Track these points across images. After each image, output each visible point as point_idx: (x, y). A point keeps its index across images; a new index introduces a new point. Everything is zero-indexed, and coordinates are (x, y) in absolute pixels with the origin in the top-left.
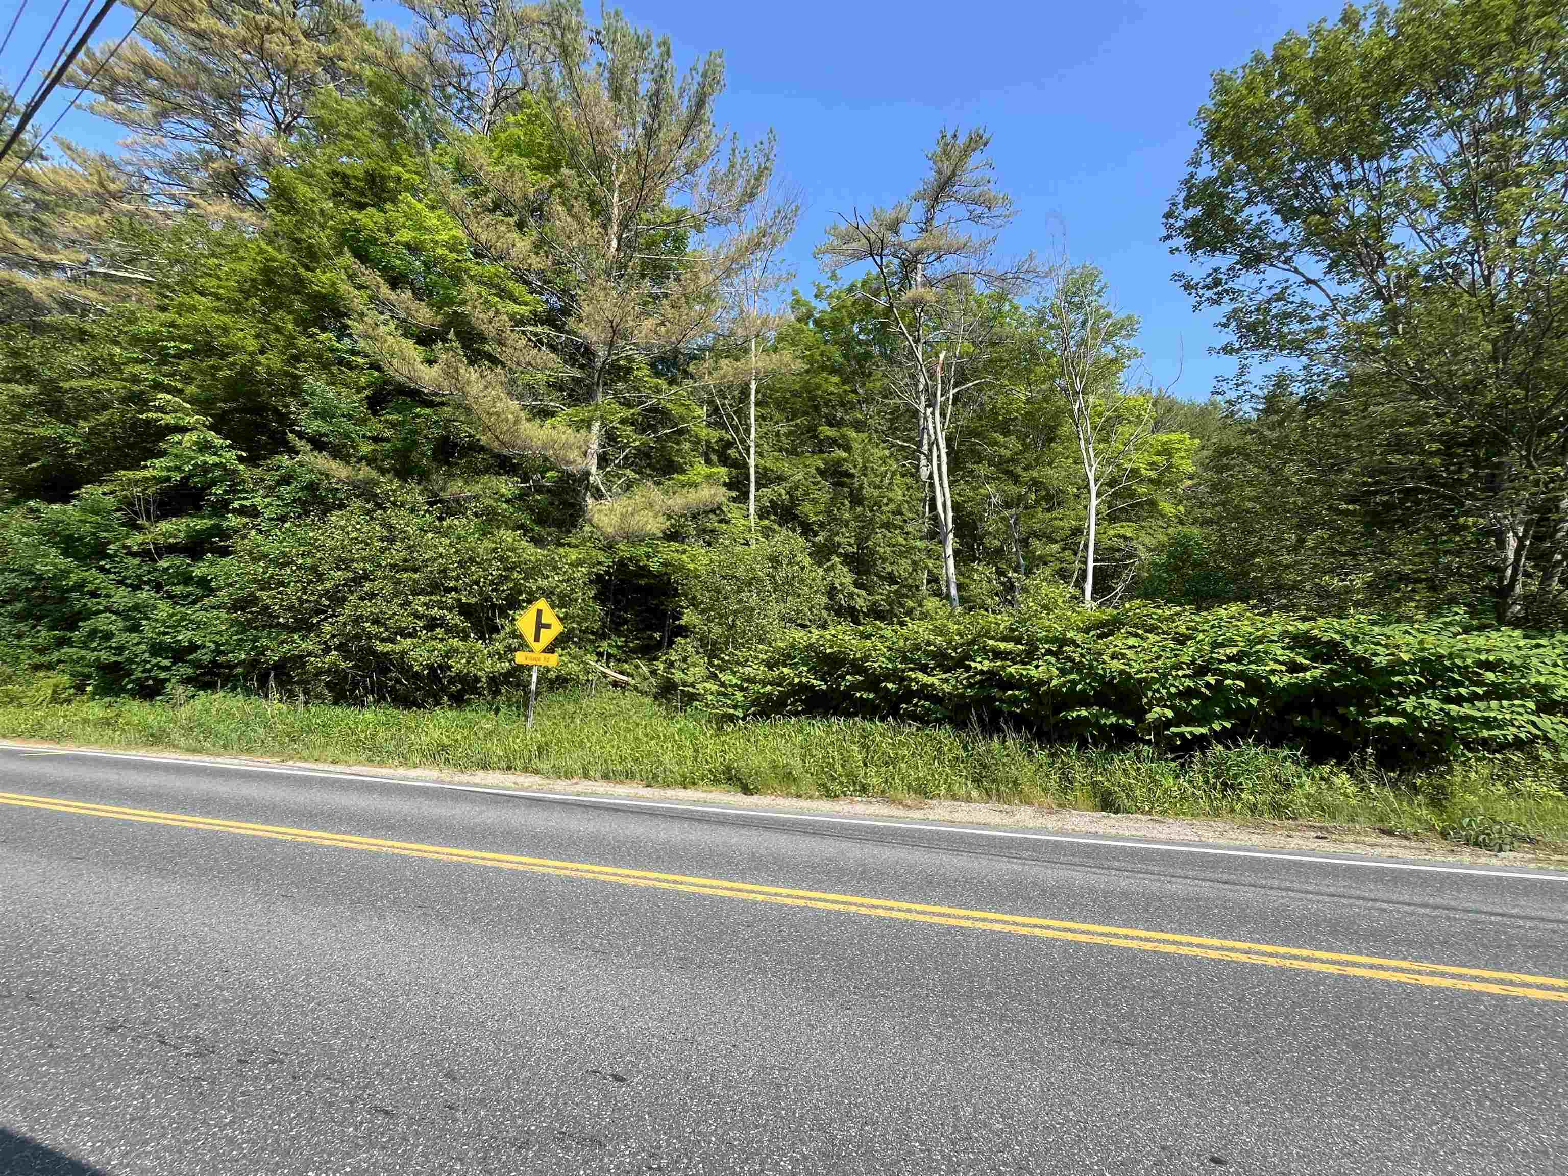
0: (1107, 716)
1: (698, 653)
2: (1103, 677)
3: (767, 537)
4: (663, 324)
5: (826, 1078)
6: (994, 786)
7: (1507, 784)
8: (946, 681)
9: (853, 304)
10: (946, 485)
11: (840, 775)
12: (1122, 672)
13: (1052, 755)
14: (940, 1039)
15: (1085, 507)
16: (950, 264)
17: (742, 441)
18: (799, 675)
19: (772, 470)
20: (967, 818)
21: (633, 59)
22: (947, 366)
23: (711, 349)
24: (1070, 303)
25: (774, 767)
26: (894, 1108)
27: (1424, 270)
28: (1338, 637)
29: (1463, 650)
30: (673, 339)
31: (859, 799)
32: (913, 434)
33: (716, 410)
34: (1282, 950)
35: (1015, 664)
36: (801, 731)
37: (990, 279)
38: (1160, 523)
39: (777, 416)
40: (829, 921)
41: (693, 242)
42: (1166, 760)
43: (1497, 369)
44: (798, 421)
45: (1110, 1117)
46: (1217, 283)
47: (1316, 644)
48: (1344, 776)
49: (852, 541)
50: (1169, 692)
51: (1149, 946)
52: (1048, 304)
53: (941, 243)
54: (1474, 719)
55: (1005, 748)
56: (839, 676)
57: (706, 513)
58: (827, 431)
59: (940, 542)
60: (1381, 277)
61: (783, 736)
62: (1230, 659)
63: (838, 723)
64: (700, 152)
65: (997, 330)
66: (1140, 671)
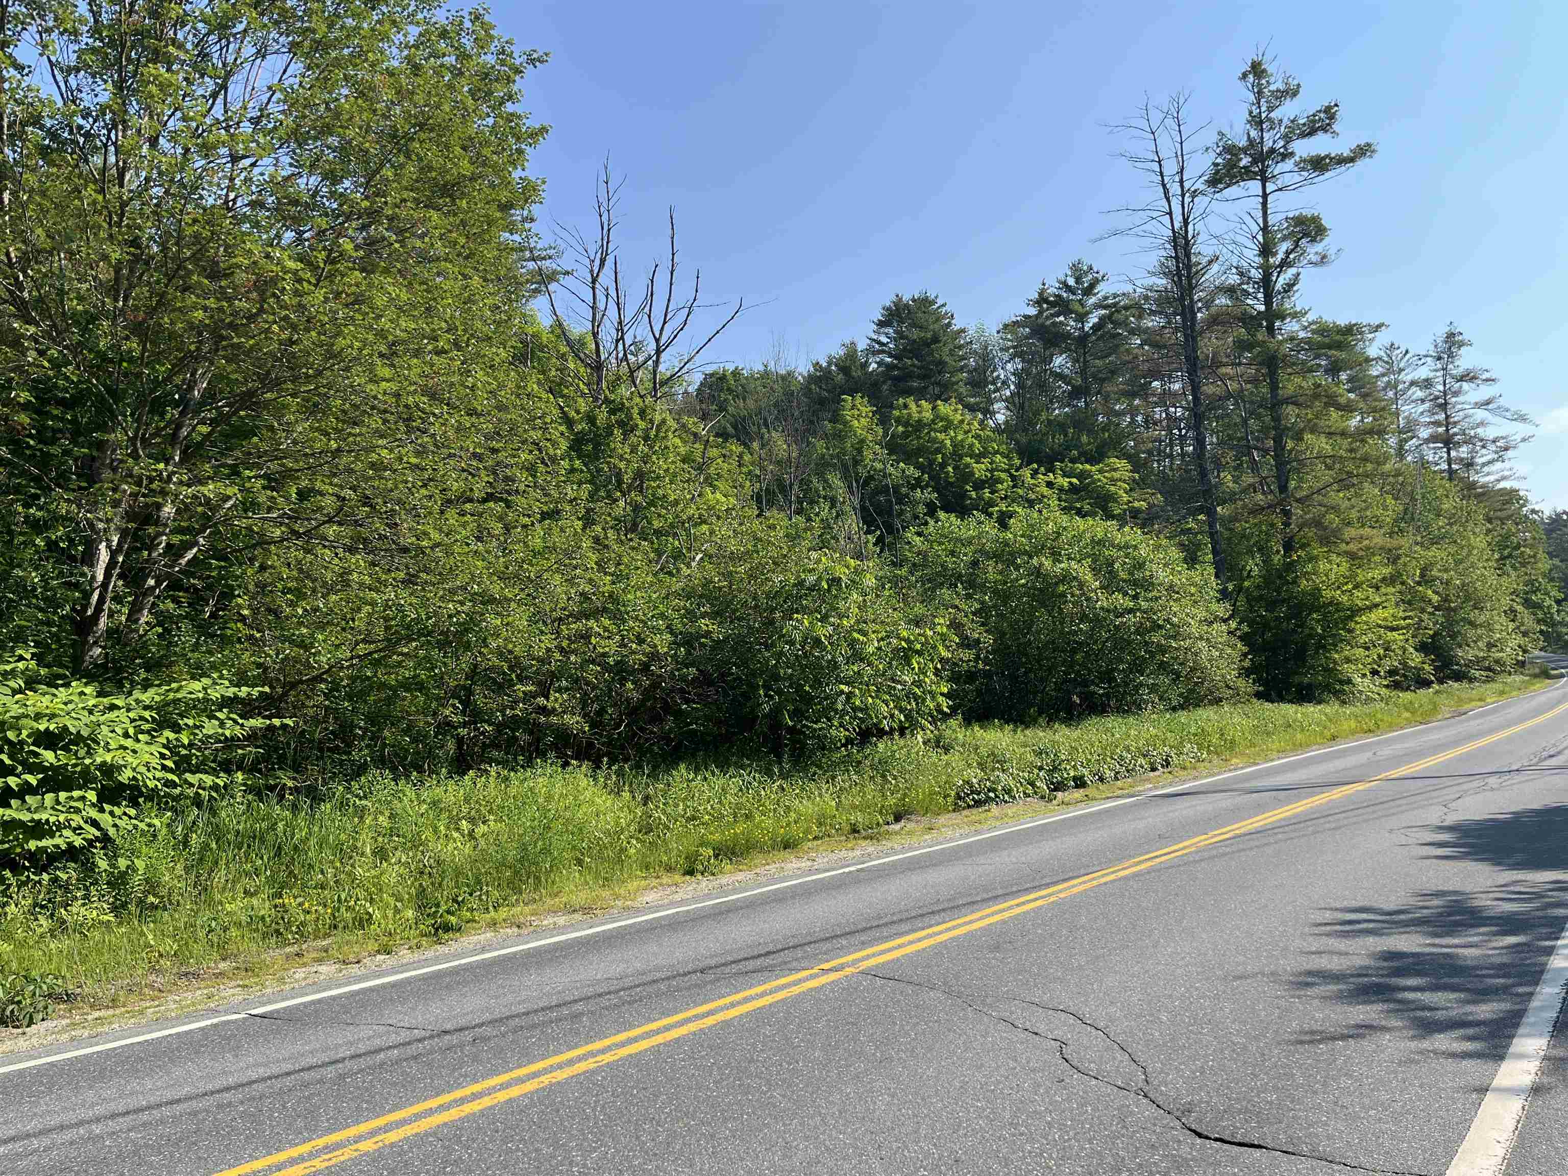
7: (51, 916)
29: (17, 718)
43: (115, 307)
54: (20, 824)
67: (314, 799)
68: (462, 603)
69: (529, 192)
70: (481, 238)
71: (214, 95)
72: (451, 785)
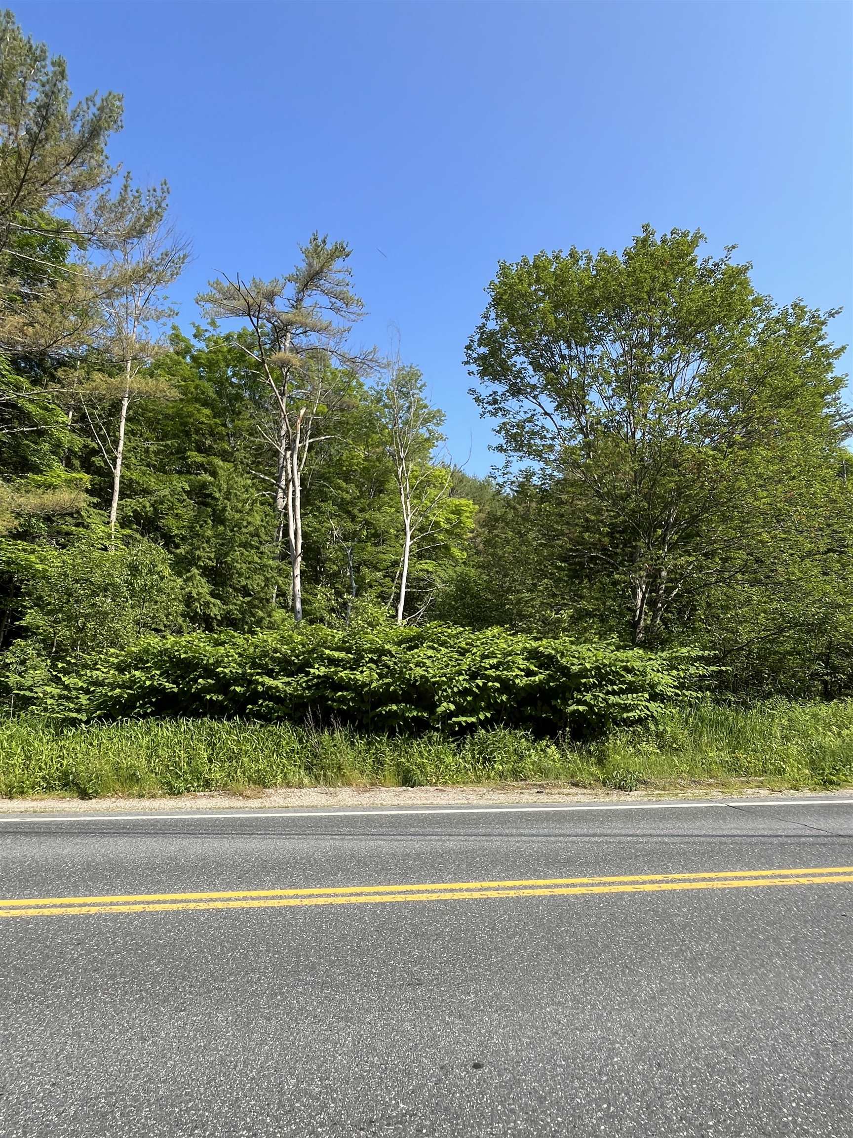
0: (410, 711)
1: (39, 655)
2: (409, 680)
3: (127, 545)
4: (31, 324)
5: (156, 1091)
6: (322, 772)
7: (634, 747)
8: (288, 684)
9: (229, 351)
10: (298, 516)
11: (185, 773)
12: (422, 677)
13: (369, 743)
14: (269, 1019)
15: (402, 546)
16: (314, 339)
17: (109, 452)
18: (152, 678)
19: (138, 483)
20: (299, 803)
21: (21, 65)
22: (305, 420)
23: (84, 360)
24: (400, 391)
25: (117, 769)
26: (224, 1102)
27: (604, 421)
28: (553, 652)
29: (616, 661)
30: (42, 341)
31: (202, 794)
32: (274, 470)
33: (83, 418)
34: (518, 883)
35: (345, 669)
36: (148, 732)
37: (343, 359)
38: (451, 562)
39: (147, 434)
40: (166, 923)
41: (73, 256)
42: (448, 743)
43: (636, 489)
44: (169, 442)
45: (404, 1052)
46: (495, 402)
47: (541, 657)
48: (553, 747)
49: (212, 556)
50: (453, 692)
51: (434, 897)
52: (385, 388)
53: (308, 321)
54: (620, 706)
55: (333, 739)
56: (191, 680)
57: (63, 516)
58: (195, 457)
59: (290, 563)
60: (583, 419)
61: (128, 738)
62: (492, 667)
63: (186, 724)
64: (91, 177)
65: (346, 399)
66: (434, 676)
67: (746, 707)
68: (819, 608)
69: (838, 383)
70: (810, 415)
71: (669, 389)
72: (823, 707)
